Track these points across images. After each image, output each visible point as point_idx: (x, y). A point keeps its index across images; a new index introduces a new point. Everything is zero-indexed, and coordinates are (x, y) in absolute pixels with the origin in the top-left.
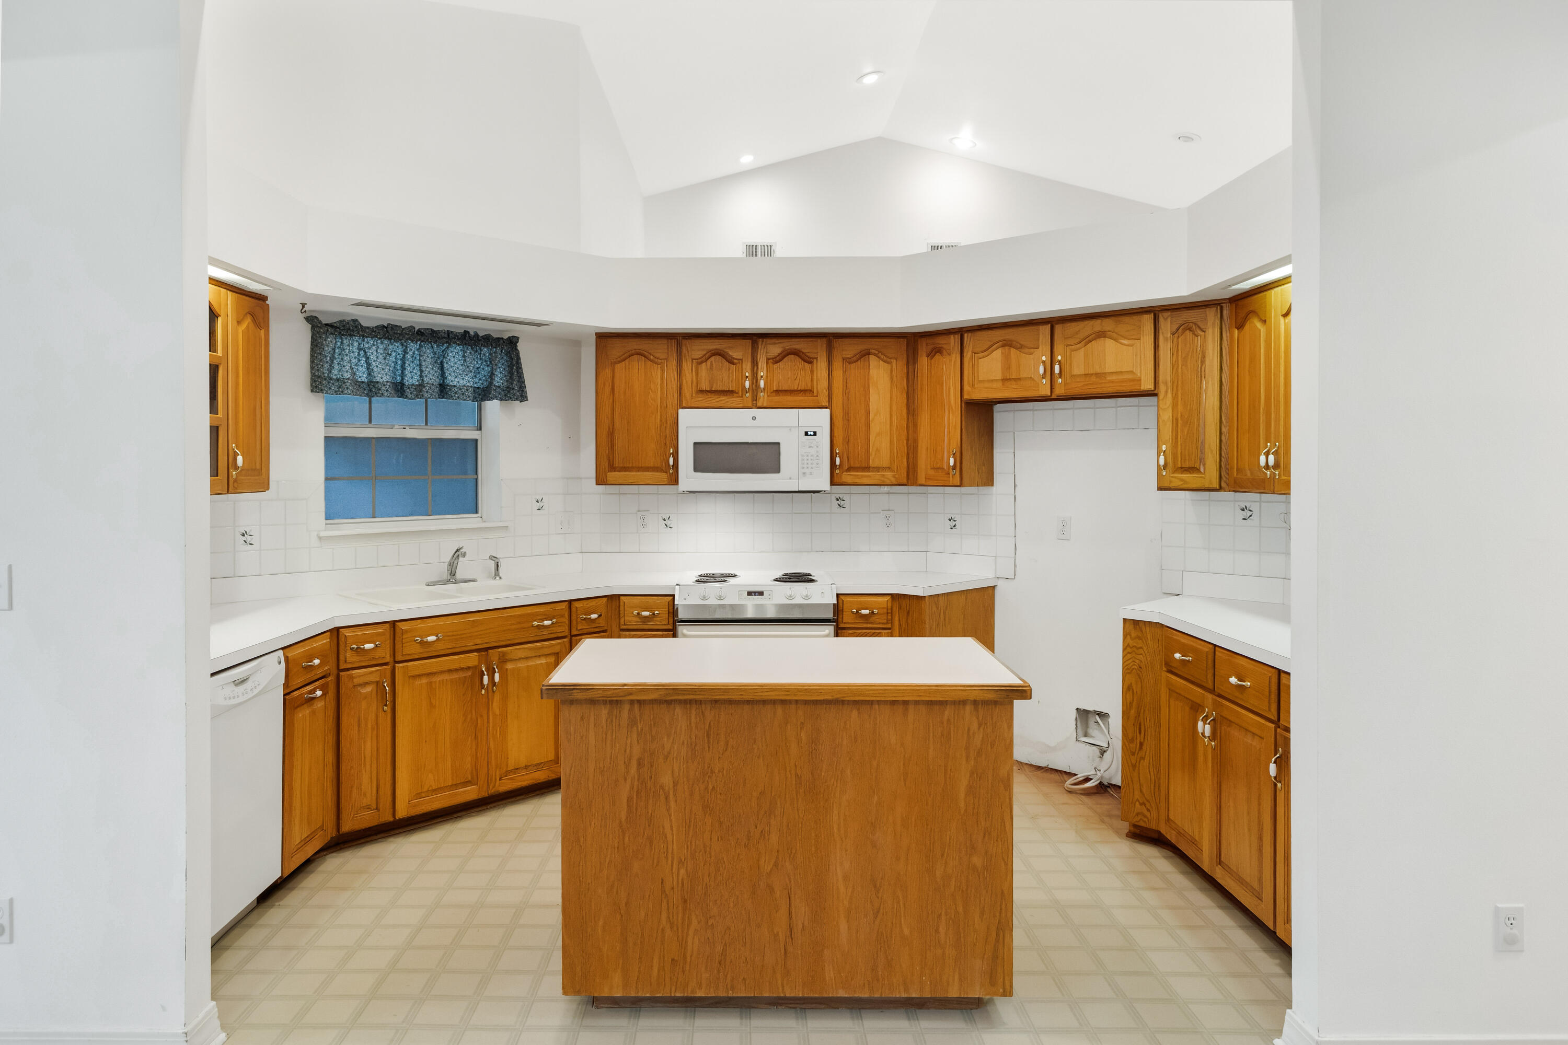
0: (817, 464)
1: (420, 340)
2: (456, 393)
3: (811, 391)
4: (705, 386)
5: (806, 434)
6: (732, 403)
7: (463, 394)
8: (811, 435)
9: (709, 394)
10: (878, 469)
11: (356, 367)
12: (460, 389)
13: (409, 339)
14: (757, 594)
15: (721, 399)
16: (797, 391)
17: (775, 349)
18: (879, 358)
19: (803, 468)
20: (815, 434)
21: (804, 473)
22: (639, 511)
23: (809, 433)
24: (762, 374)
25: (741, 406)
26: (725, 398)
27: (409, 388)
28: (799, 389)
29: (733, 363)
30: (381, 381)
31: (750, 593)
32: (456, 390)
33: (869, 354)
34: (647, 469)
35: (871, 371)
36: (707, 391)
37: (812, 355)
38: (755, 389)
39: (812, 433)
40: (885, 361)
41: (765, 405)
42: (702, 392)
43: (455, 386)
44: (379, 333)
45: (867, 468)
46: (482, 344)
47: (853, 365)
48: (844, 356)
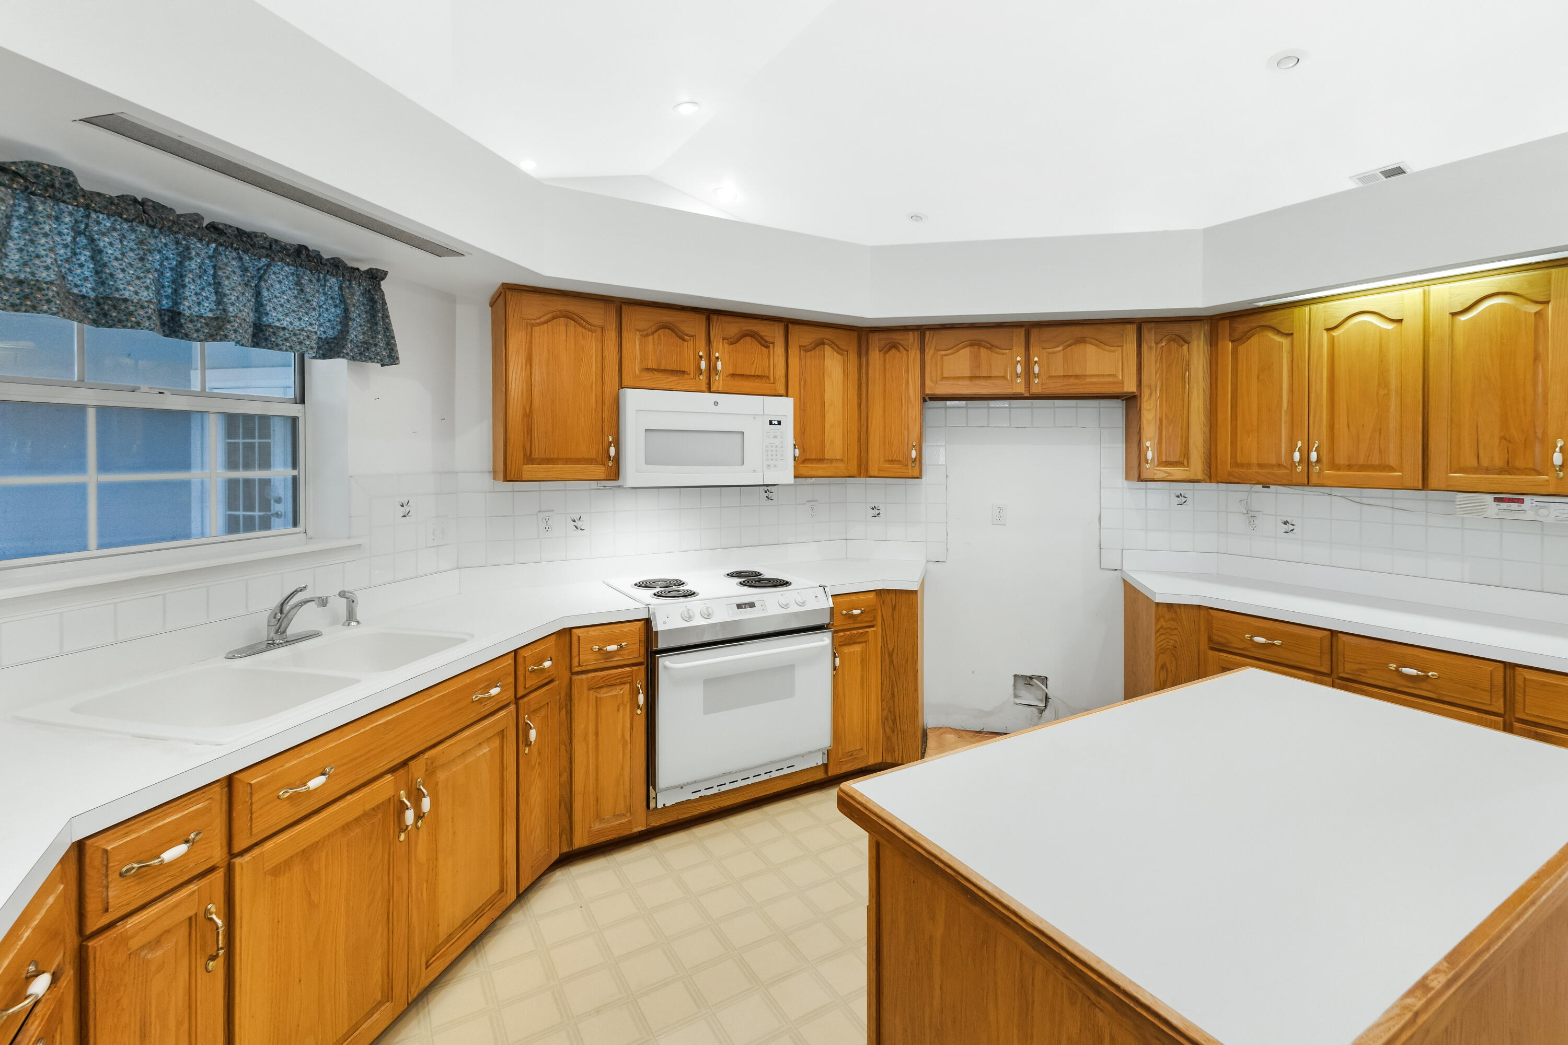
0: (782, 455)
1: (215, 241)
2: (286, 340)
3: (768, 377)
4: (652, 364)
5: (771, 423)
6: (684, 385)
7: (300, 343)
8: (775, 424)
9: (655, 372)
10: (831, 460)
11: (67, 266)
12: (295, 335)
13: (194, 235)
14: (747, 606)
15: (671, 379)
16: (754, 376)
17: (734, 328)
18: (833, 348)
19: (767, 460)
20: (779, 423)
21: (769, 466)
22: (540, 512)
23: (773, 422)
24: (717, 355)
25: (694, 389)
26: (676, 378)
27: (191, 321)
28: (756, 374)
29: (684, 340)
30: (135, 299)
31: (739, 606)
32: (287, 335)
33: (823, 344)
34: (578, 461)
35: (826, 361)
36: (654, 369)
37: (770, 340)
38: (711, 369)
39: (776, 423)
40: (838, 353)
41: (720, 389)
42: (648, 369)
43: (284, 329)
44: (127, 210)
45: (821, 460)
46: (328, 271)
47: (808, 354)
48: (802, 344)
